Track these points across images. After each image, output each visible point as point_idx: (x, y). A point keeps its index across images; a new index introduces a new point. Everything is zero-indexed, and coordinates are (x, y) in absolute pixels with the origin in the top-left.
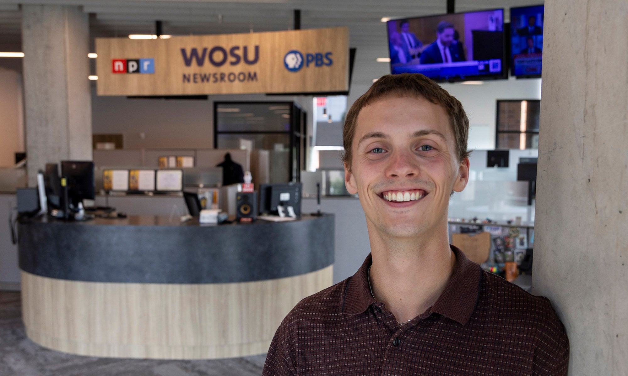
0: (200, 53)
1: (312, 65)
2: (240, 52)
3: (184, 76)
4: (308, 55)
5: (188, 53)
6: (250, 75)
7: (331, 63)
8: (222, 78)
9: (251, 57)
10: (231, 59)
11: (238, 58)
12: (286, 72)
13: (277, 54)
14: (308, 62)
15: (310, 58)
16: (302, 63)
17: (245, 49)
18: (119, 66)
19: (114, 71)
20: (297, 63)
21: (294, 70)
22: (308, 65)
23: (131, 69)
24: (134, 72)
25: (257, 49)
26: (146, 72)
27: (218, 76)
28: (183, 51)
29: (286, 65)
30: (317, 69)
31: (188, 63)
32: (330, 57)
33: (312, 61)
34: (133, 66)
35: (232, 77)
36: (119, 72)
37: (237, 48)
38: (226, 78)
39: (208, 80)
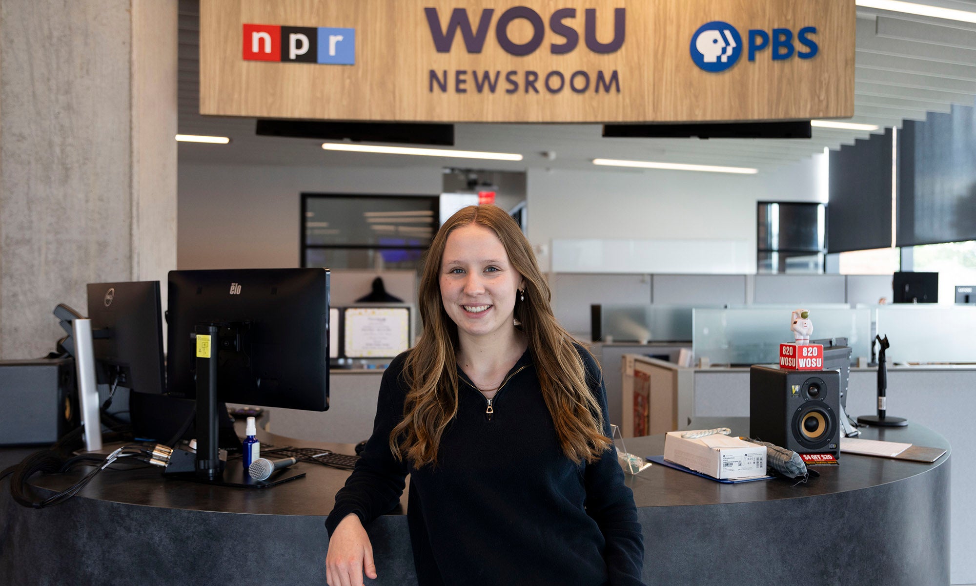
0: (474, 22)
1: (764, 57)
2: (577, 24)
3: (433, 75)
4: (753, 34)
5: (444, 22)
6: (600, 76)
7: (814, 50)
8: (530, 85)
9: (605, 34)
10: (552, 38)
11: (572, 37)
12: (696, 70)
13: (671, 30)
14: (754, 50)
15: (759, 41)
16: (737, 51)
17: (591, 15)
18: (262, 41)
19: (248, 55)
20: (724, 51)
21: (717, 67)
22: (752, 58)
23: (293, 52)
24: (300, 59)
25: (620, 15)
26: (332, 62)
27: (520, 79)
28: (431, 15)
29: (697, 57)
30: (777, 65)
31: (443, 44)
32: (810, 36)
33: (762, 47)
34: (299, 44)
35: (555, 82)
36: (261, 56)
37: (570, 13)
38: (540, 85)
39: (493, 89)
